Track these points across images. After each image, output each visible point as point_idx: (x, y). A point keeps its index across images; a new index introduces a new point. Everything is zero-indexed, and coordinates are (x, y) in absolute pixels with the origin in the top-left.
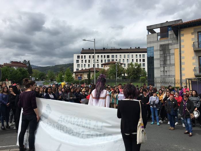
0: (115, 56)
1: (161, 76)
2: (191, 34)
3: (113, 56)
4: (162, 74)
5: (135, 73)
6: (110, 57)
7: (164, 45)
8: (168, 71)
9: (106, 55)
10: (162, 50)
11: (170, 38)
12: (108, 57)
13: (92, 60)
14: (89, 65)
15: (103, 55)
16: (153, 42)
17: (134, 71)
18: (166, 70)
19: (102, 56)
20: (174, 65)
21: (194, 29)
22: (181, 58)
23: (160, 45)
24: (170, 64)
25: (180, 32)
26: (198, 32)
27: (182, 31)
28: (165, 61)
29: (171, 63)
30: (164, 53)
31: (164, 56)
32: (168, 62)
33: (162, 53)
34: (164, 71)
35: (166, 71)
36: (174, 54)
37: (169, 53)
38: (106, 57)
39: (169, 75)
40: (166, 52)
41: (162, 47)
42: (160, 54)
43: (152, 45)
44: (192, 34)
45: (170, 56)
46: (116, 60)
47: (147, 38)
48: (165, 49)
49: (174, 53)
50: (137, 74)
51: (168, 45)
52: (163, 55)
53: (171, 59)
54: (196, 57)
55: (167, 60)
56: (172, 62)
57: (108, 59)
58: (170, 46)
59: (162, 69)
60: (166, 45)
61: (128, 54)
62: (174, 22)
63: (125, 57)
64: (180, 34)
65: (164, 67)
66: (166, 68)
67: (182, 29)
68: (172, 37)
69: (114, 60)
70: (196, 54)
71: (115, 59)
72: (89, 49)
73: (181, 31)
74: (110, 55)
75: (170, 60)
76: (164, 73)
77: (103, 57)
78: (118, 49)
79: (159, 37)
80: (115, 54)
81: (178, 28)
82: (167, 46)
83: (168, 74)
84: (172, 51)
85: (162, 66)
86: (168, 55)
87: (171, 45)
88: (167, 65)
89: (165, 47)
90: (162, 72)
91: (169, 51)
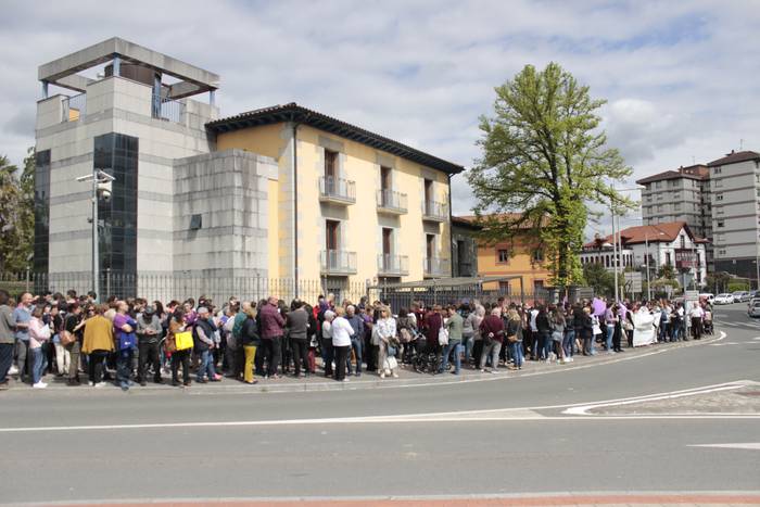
7: (245, 155)
8: (252, 255)
10: (241, 172)
18: (247, 249)
20: (266, 233)
21: (320, 136)
24: (259, 229)
25: (295, 132)
26: (326, 152)
27: (300, 129)
28: (246, 214)
29: (261, 227)
30: (244, 187)
31: (245, 197)
32: (253, 223)
33: (240, 184)
34: (242, 253)
35: (249, 253)
36: (266, 196)
37: (257, 191)
39: (256, 270)
40: (247, 182)
41: (238, 160)
44: (317, 148)
45: (257, 200)
48: (246, 171)
49: (268, 194)
51: (254, 158)
52: (241, 193)
53: (260, 211)
54: (321, 220)
55: (251, 212)
56: (263, 223)
60: (248, 159)
64: (295, 137)
65: (244, 238)
66: (248, 240)
67: (300, 126)
70: (322, 212)
73: (298, 128)
75: (258, 212)
76: (244, 262)
82: (250, 163)
83: (253, 263)
84: (263, 185)
85: (240, 231)
86: (253, 194)
87: (260, 162)
88: (251, 232)
89: (247, 164)
90: (239, 254)
91: (256, 184)
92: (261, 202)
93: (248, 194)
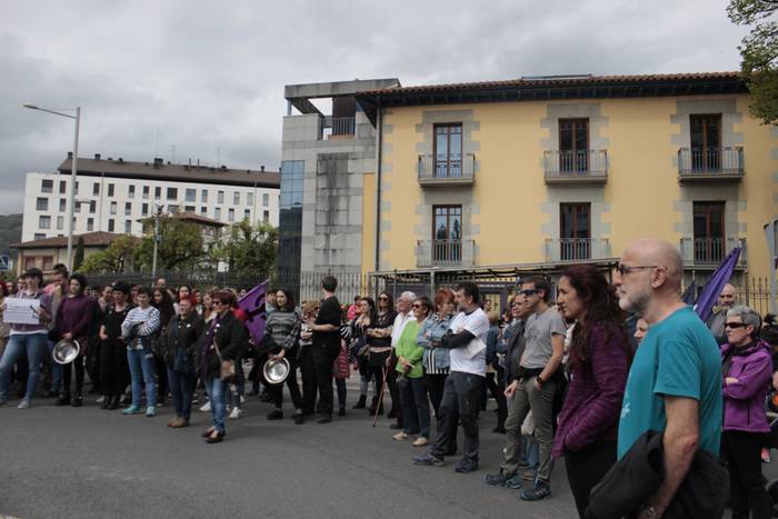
0: (199, 195)
1: (317, 266)
2: (414, 129)
3: (190, 194)
4: (321, 261)
5: (257, 259)
6: (181, 195)
7: (331, 156)
8: (338, 252)
9: (165, 185)
10: (326, 174)
11: (359, 134)
12: (172, 194)
13: (103, 201)
14: (91, 221)
15: (153, 184)
16: (305, 145)
17: (252, 253)
18: (332, 246)
19: (146, 190)
20: (360, 229)
21: (424, 112)
22: (382, 207)
23: (319, 155)
24: (348, 225)
25: (381, 119)
26: (436, 126)
27: (389, 114)
28: (331, 212)
29: (351, 222)
30: (331, 187)
31: (330, 197)
32: (341, 219)
33: (325, 186)
34: (325, 250)
35: (334, 251)
36: (360, 191)
37: (347, 188)
38: (164, 193)
39: (343, 266)
40: (335, 182)
41: (324, 162)
42: (317, 189)
43: (298, 155)
44: (419, 127)
45: (348, 197)
46: (204, 209)
47: (284, 129)
48: (332, 170)
49: (362, 189)
50: (262, 262)
51: (345, 157)
52: (327, 193)
53: (351, 208)
54: (424, 207)
55: (338, 211)
56: (355, 219)
57: (172, 202)
58: (350, 162)
59: (321, 244)
60: (336, 159)
61: (251, 189)
62: (373, 83)
63: (236, 200)
64: (381, 123)
65: (327, 236)
66: (332, 238)
67: (388, 110)
68: (364, 134)
69: (193, 208)
70: (426, 197)
71: (198, 204)
72: (98, 156)
73: (385, 113)
74: (182, 187)
75: (348, 210)
76: (327, 258)
77: (152, 191)
78: (213, 169)
79: (328, 132)
80: (199, 187)
81: (374, 103)
82: (339, 163)
83: (339, 260)
84: (355, 181)
85: (322, 230)
86: (342, 192)
87: (354, 159)
88: (338, 229)
89: (335, 164)
90: (322, 252)
91: (347, 181)
92: (352, 198)
93: (335, 194)
